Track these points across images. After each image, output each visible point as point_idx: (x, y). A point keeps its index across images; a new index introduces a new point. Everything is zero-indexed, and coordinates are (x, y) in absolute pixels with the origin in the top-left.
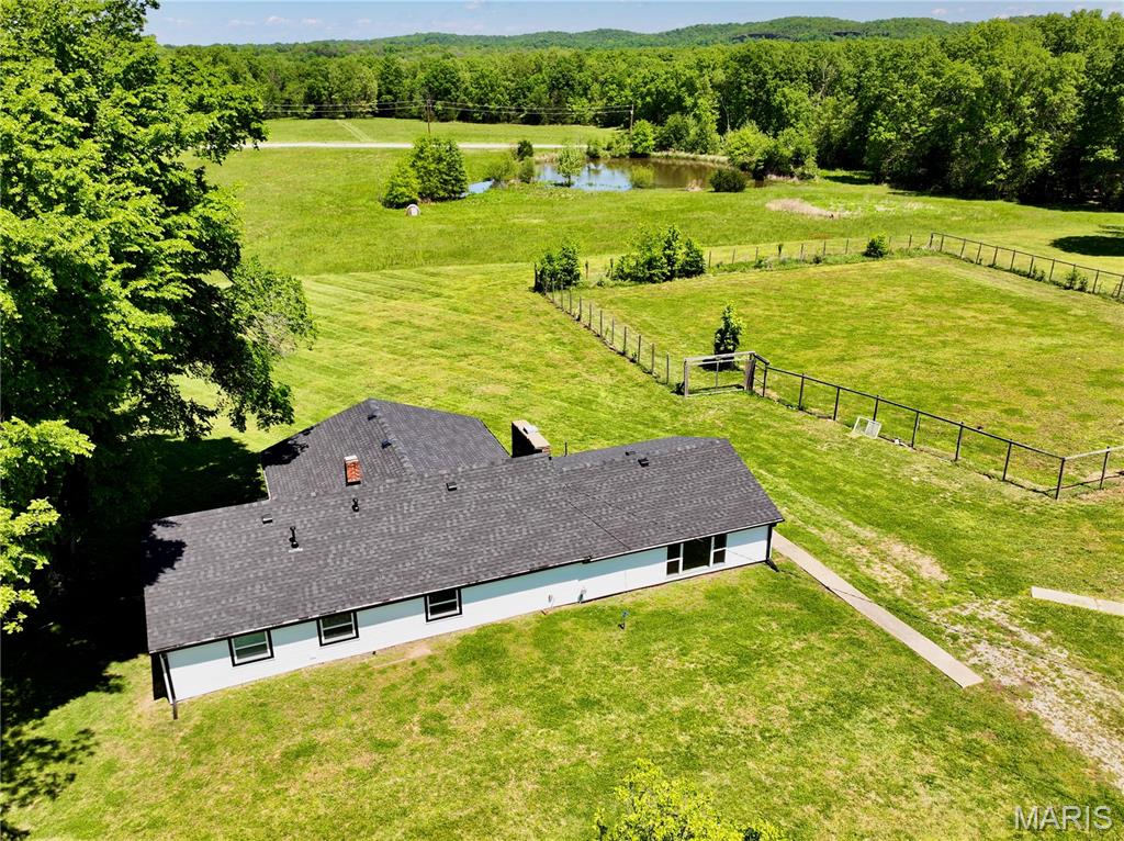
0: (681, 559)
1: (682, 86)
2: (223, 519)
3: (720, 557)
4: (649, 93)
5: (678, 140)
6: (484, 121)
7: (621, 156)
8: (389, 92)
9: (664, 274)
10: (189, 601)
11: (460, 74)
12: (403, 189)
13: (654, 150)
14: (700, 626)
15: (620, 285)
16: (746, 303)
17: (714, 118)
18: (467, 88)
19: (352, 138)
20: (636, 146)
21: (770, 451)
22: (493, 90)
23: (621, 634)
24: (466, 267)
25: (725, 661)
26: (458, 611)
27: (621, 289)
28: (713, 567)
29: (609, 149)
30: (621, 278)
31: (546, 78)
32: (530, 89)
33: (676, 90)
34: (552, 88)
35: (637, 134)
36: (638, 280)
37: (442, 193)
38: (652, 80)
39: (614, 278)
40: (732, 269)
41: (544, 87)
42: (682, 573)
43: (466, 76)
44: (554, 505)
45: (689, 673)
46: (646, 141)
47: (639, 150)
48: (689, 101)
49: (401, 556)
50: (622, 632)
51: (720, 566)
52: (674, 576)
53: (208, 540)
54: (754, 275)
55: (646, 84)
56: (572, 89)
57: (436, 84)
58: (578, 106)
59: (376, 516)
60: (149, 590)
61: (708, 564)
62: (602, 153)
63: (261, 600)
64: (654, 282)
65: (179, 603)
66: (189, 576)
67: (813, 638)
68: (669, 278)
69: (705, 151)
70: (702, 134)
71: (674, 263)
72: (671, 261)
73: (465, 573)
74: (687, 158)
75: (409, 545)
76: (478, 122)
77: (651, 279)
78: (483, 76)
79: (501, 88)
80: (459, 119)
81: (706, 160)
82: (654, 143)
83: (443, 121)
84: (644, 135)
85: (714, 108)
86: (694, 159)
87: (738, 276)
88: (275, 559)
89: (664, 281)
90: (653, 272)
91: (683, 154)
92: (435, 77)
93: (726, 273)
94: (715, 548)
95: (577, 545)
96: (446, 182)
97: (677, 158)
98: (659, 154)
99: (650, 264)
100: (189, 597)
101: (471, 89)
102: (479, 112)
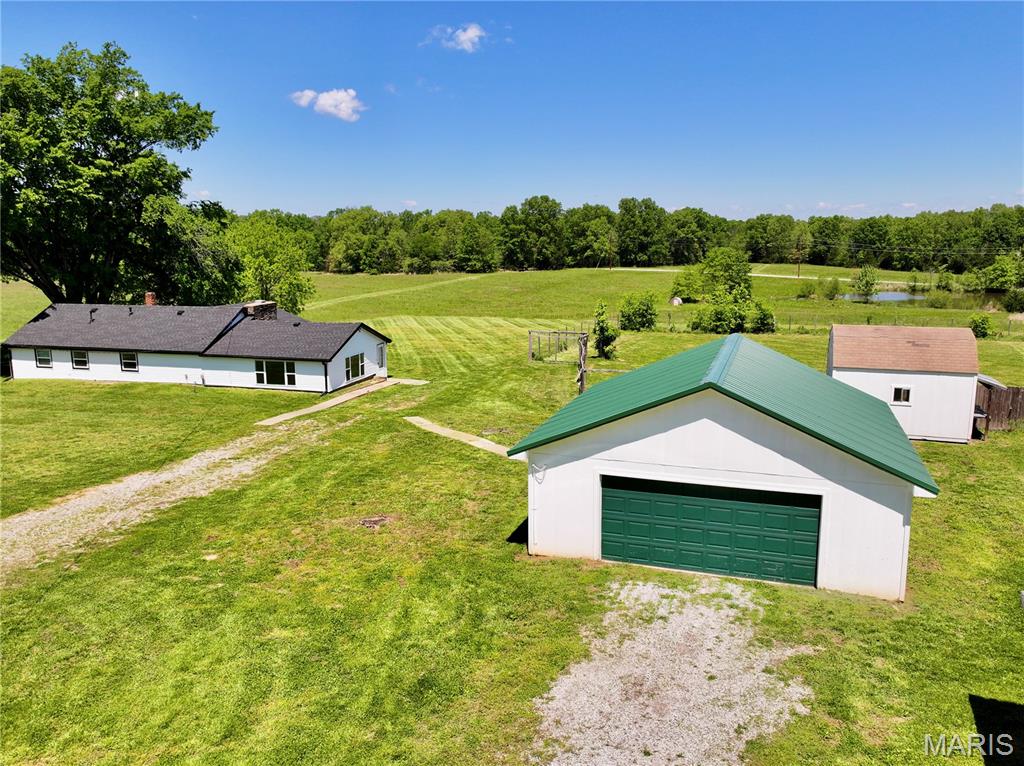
0: (265, 374)
3: (292, 381)
6: (903, 269)
7: (974, 290)
9: (729, 327)
15: (689, 332)
20: (992, 281)
26: (136, 369)
27: (685, 334)
28: (286, 386)
31: (979, 232)
36: (705, 330)
42: (265, 385)
46: (1004, 276)
47: (995, 285)
49: (125, 334)
51: (291, 387)
52: (260, 385)
57: (863, 235)
59: (135, 318)
61: (284, 383)
62: (955, 285)
64: (720, 333)
76: (898, 270)
82: (1014, 279)
89: (729, 333)
90: (718, 324)
92: (862, 229)
94: (286, 372)
101: (893, 240)
102: (900, 261)
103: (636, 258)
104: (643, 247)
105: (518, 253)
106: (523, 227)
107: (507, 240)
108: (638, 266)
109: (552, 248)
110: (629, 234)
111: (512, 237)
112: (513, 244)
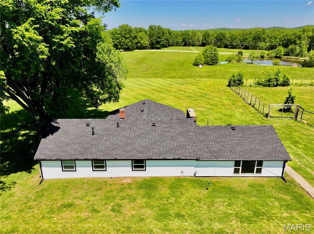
0: (241, 168)
1: (296, 37)
2: (75, 122)
3: (259, 171)
4: (285, 40)
5: (292, 53)
6: (231, 48)
7: (272, 57)
8: (205, 39)
9: (274, 84)
10: (53, 145)
11: (226, 35)
12: (199, 61)
13: (283, 56)
14: (241, 196)
15: (258, 87)
16: (303, 95)
17: (307, 47)
18: (227, 39)
19: (191, 50)
20: (277, 54)
21: (298, 139)
22: (235, 39)
23: (206, 192)
24: (209, 79)
25: (247, 213)
26: (144, 169)
27: (257, 88)
28: (255, 174)
29: (268, 55)
30: (258, 84)
31: (252, 36)
32: (246, 39)
33: (294, 39)
34: (254, 39)
35: (278, 51)
36: (265, 86)
37: (211, 63)
38: (287, 36)
39: (256, 84)
40: (301, 85)
41: (251, 39)
42: (240, 174)
43: (228, 35)
44: (190, 137)
45: (228, 214)
46: (281, 53)
47: (278, 55)
48: (298, 42)
49: (127, 144)
50: (207, 191)
51: (259, 175)
52: (236, 175)
53: (67, 128)
54: (309, 88)
55: (284, 37)
56: (260, 39)
57: (219, 37)
58: (261, 44)
59: (124, 130)
60: (43, 140)
61: (253, 173)
62: (265, 56)
63: (75, 150)
64: (270, 87)
65: (50, 145)
66: (57, 138)
67: (295, 214)
68: (276, 86)
69: (302, 56)
70: (301, 51)
71: (278, 81)
72: (277, 80)
73: (148, 155)
74: (295, 59)
75: (132, 141)
76: (229, 48)
77: (269, 86)
78: (233, 35)
79: (238, 39)
80: (224, 47)
81: (301, 59)
82: (283, 53)
83: (219, 48)
84: (280, 51)
85: (307, 44)
86: (297, 59)
87: (303, 87)
88: (85, 137)
89: (274, 87)
90: (269, 83)
91: (293, 57)
92: (219, 36)
93: (298, 86)
94: (257, 167)
95: (195, 153)
96: (213, 60)
97: (291, 58)
98: (285, 57)
99: (269, 81)
100: (53, 144)
101: (229, 39)
102: (230, 45)
103: (156, 46)
104: (158, 43)
105: (118, 45)
106: (120, 36)
107: (115, 40)
108: (157, 49)
109: (130, 43)
110: (154, 38)
111: (117, 39)
112: (117, 42)
